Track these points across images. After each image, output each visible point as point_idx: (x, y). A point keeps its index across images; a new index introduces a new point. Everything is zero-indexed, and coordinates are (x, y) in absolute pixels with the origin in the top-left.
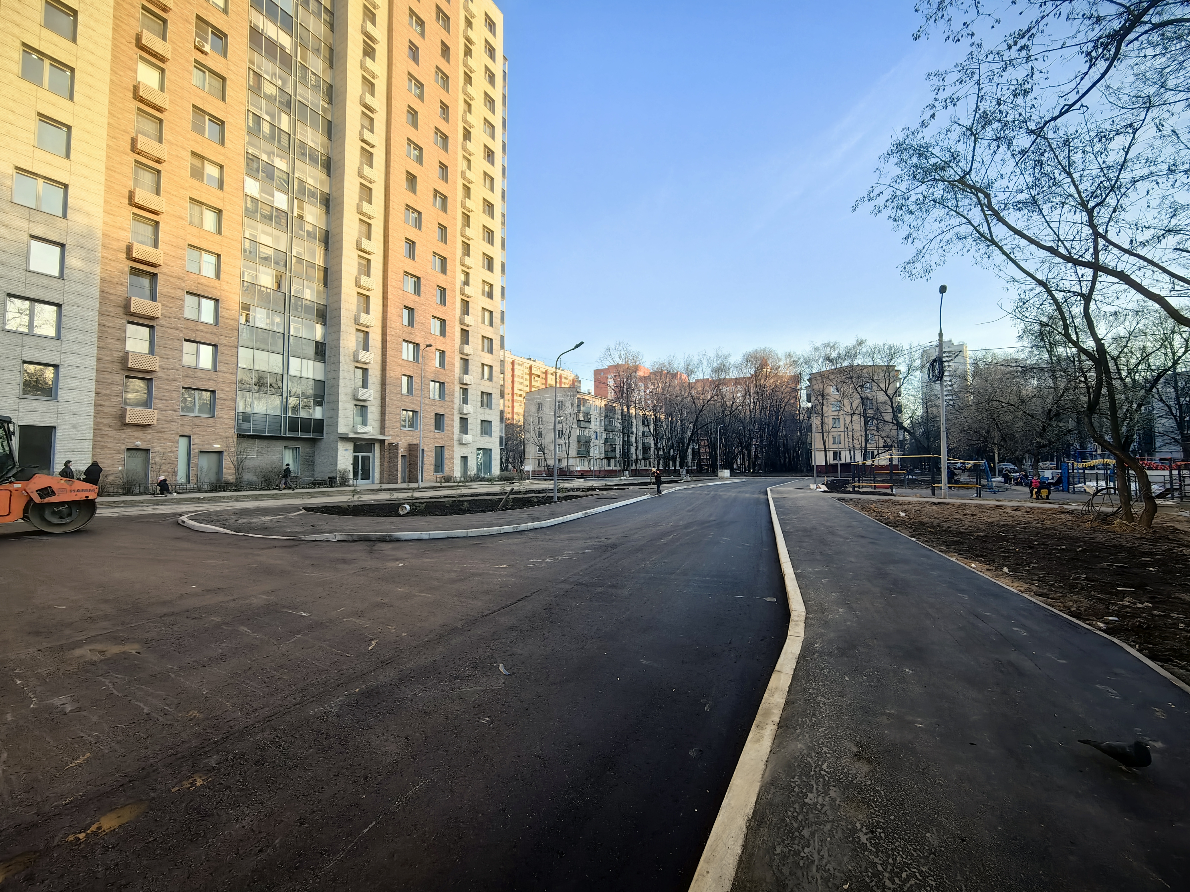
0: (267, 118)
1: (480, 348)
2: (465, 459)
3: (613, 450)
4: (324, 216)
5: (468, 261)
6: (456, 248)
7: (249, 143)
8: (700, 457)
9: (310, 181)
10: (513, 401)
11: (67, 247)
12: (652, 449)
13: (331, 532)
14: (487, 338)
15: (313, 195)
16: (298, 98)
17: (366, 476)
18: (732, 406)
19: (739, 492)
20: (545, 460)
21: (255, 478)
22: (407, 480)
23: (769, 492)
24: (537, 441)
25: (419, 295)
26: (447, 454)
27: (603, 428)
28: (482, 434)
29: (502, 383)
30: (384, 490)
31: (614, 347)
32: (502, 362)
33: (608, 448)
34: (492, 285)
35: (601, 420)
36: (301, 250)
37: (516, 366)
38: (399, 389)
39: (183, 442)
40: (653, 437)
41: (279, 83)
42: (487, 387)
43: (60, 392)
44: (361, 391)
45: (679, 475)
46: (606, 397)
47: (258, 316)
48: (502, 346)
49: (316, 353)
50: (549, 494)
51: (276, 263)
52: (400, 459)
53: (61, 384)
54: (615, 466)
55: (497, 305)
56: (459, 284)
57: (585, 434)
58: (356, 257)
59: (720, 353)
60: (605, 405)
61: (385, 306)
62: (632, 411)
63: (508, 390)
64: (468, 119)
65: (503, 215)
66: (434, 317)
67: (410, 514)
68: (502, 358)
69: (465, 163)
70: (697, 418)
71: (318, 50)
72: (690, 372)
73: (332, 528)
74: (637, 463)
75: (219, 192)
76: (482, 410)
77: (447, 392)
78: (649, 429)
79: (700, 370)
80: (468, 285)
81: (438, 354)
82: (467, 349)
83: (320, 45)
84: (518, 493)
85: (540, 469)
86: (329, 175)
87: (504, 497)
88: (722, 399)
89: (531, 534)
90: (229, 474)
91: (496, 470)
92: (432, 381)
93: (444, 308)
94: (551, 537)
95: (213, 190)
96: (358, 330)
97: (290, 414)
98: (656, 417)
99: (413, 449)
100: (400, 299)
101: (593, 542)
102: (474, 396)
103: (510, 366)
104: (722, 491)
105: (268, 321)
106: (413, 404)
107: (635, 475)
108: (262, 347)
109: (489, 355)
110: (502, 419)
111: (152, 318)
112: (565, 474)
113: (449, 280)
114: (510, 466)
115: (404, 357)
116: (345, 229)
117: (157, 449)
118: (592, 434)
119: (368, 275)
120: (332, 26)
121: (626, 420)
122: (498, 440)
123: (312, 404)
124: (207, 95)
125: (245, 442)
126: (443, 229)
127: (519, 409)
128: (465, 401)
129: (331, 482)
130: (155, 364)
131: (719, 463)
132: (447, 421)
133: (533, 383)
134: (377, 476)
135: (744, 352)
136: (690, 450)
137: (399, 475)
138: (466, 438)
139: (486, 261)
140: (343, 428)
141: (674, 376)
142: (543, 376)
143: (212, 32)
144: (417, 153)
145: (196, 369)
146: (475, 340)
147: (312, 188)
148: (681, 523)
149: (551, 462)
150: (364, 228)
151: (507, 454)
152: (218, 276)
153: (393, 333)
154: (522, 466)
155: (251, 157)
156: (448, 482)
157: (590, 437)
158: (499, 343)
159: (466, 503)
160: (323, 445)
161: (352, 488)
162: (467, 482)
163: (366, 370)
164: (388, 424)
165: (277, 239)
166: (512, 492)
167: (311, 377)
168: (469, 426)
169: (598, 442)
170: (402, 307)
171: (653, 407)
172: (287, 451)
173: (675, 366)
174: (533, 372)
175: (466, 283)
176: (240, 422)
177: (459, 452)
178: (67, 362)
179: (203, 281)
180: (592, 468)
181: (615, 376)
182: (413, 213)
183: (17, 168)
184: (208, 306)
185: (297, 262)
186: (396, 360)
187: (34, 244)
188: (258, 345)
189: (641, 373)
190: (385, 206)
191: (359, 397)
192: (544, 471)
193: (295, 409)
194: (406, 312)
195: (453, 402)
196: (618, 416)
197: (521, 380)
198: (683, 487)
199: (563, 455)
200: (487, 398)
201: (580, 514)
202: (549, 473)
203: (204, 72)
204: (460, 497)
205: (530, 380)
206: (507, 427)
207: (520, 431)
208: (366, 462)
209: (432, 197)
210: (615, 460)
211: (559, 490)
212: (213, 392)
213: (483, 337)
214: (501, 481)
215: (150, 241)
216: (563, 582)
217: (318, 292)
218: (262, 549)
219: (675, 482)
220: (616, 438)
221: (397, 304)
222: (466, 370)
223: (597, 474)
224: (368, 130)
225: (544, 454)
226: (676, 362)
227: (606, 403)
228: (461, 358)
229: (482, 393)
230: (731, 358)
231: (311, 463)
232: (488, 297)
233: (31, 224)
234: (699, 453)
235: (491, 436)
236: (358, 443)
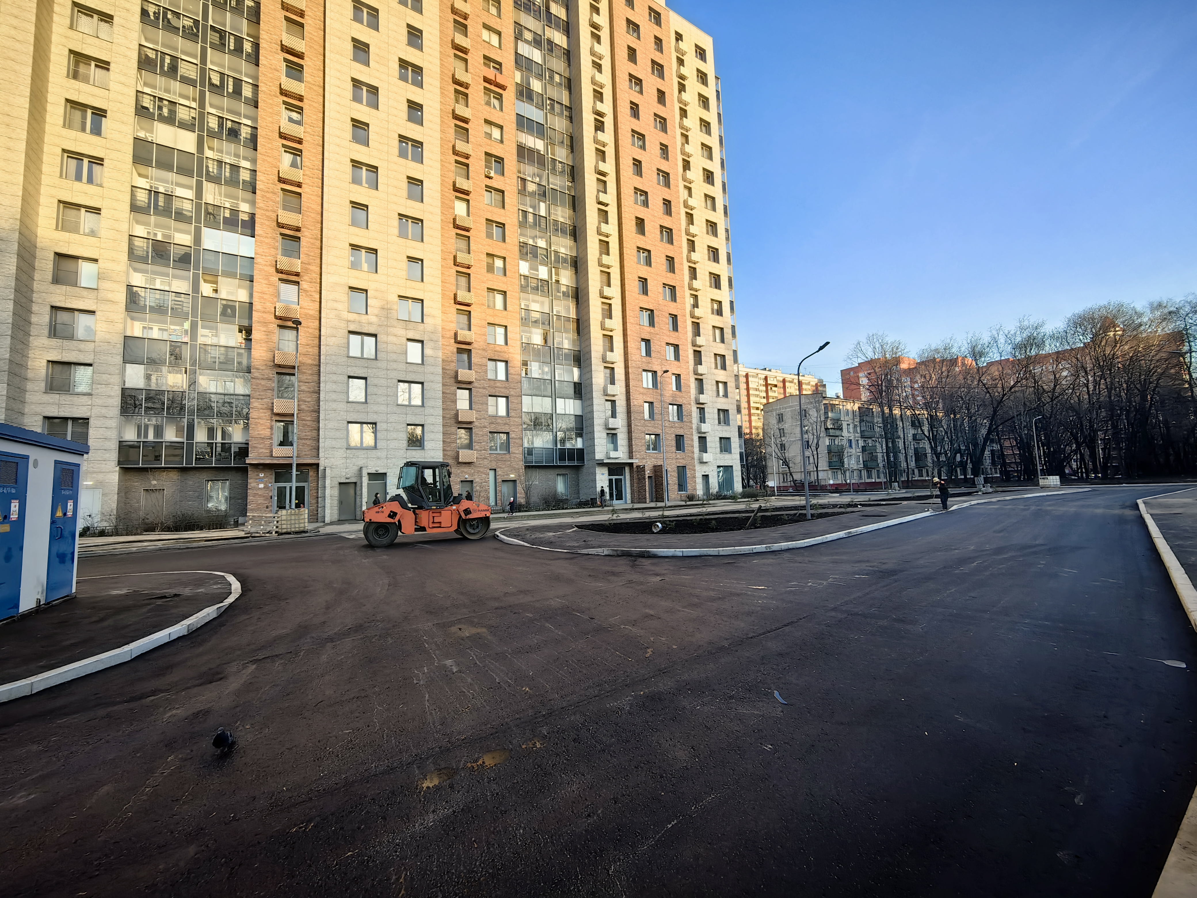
0: (531, 210)
1: (713, 366)
2: (706, 477)
3: (874, 459)
4: (574, 276)
5: (696, 284)
6: (683, 275)
7: (521, 235)
8: (1004, 460)
9: (562, 250)
10: (750, 415)
11: (425, 342)
12: (929, 455)
13: (600, 547)
14: (719, 355)
15: (565, 261)
16: (551, 186)
17: (620, 497)
18: (1054, 389)
19: (1083, 506)
20: (791, 474)
21: (538, 501)
22: (654, 500)
23: (1142, 507)
24: (779, 454)
25: (653, 326)
26: (689, 473)
27: (859, 435)
28: (721, 451)
29: (738, 398)
30: (636, 509)
31: (865, 341)
32: (737, 376)
33: (866, 458)
34: (720, 302)
35: (855, 426)
36: (559, 309)
37: (750, 379)
38: (642, 415)
39: (492, 473)
40: (929, 440)
41: (537, 180)
42: (722, 403)
43: (426, 443)
44: (611, 420)
45: (973, 484)
46: (859, 399)
47: (533, 369)
48: (736, 361)
49: (575, 392)
50: (801, 512)
51: (543, 324)
52: (647, 480)
53: (426, 438)
54: (879, 478)
55: (727, 320)
56: (688, 308)
57: (836, 442)
58: (600, 303)
59: (1026, 323)
60: (859, 408)
61: (625, 342)
62: (897, 412)
63: (744, 405)
64: (686, 150)
65: (727, 231)
66: (668, 344)
67: (663, 531)
68: (736, 373)
69: (686, 192)
70: (995, 411)
71: (562, 142)
72: (976, 354)
73: (600, 543)
74: (908, 472)
75: (504, 278)
76: (720, 428)
77: (684, 413)
78: (922, 430)
79: (995, 350)
80: (697, 307)
81: (674, 378)
82: (701, 369)
83: (563, 138)
84: (766, 510)
85: (786, 485)
86: (575, 241)
87: (752, 515)
88: (1036, 382)
89: (787, 555)
90: (521, 499)
91: (738, 487)
92: (670, 404)
93: (677, 334)
94: (810, 559)
95: (500, 278)
96: (605, 367)
97: (559, 447)
98: (931, 416)
99: (658, 470)
100: (637, 333)
101: (863, 566)
102: (711, 414)
103: (744, 380)
104: (1049, 505)
105: (540, 371)
106: (655, 428)
107: (907, 488)
108: (537, 393)
109: (723, 372)
110: (740, 435)
111: (470, 383)
112: (817, 488)
113: (679, 307)
114: (751, 482)
115: (645, 386)
116: (591, 282)
117: (477, 480)
118: (845, 443)
119: (610, 317)
120: (571, 119)
121: (889, 423)
122: (738, 457)
123: (574, 436)
124: (493, 208)
125: (530, 471)
126: (670, 260)
127: (757, 422)
128: (702, 420)
129: (592, 503)
130: (472, 416)
131: (1039, 468)
132: (686, 441)
133: (770, 394)
134: (629, 496)
135: (1069, 315)
136: (987, 453)
137: (647, 495)
138: (706, 457)
139: (713, 279)
140: (599, 455)
141: (953, 362)
142: (781, 385)
143: (495, 161)
144: (643, 198)
145: (496, 417)
146: (708, 360)
147: (564, 256)
148: (988, 547)
149: (797, 477)
150: (605, 277)
151: (748, 469)
152: (506, 343)
153: (634, 365)
154: (765, 482)
155: (522, 244)
156: (692, 500)
157: (842, 445)
158: (732, 358)
159: (713, 522)
160: (584, 470)
161: (611, 508)
162: (711, 500)
163: (614, 401)
164: (635, 448)
165: (542, 303)
166: (760, 509)
167: (572, 413)
168: (709, 445)
169: (853, 451)
170: (640, 340)
171: (925, 404)
172: (559, 477)
173: (954, 350)
174: (769, 382)
175: (696, 305)
176: (526, 455)
177: (700, 471)
178: (428, 421)
179: (498, 348)
180: (848, 481)
181: (869, 374)
182: (643, 253)
183: (399, 296)
184: (501, 366)
185: (557, 319)
186: (638, 389)
187: (410, 344)
188: (535, 392)
189: (904, 366)
190: (620, 253)
191: (610, 426)
192: (791, 486)
193: (563, 441)
194: (643, 344)
195: (691, 422)
196: (878, 420)
197: (757, 393)
198: (983, 501)
199: (811, 468)
200: (724, 415)
201: (842, 534)
202: (798, 488)
203: (491, 192)
204: (707, 515)
205: (767, 392)
206: (746, 442)
207: (761, 445)
208: (619, 483)
209: (659, 233)
210: (878, 471)
211: (813, 507)
212: (508, 433)
213: (715, 354)
214: (745, 498)
215: (466, 327)
216: (834, 609)
217: (574, 341)
218: (551, 560)
219: (969, 494)
220: (877, 444)
221: (636, 338)
222: (701, 390)
223: (856, 487)
224: (602, 192)
225: (789, 468)
226: (956, 345)
227: (860, 405)
228: (696, 379)
229: (719, 410)
230: (1045, 327)
231: (575, 487)
232: (718, 314)
233: (407, 331)
234: (1002, 456)
235: (730, 452)
236: (611, 467)
